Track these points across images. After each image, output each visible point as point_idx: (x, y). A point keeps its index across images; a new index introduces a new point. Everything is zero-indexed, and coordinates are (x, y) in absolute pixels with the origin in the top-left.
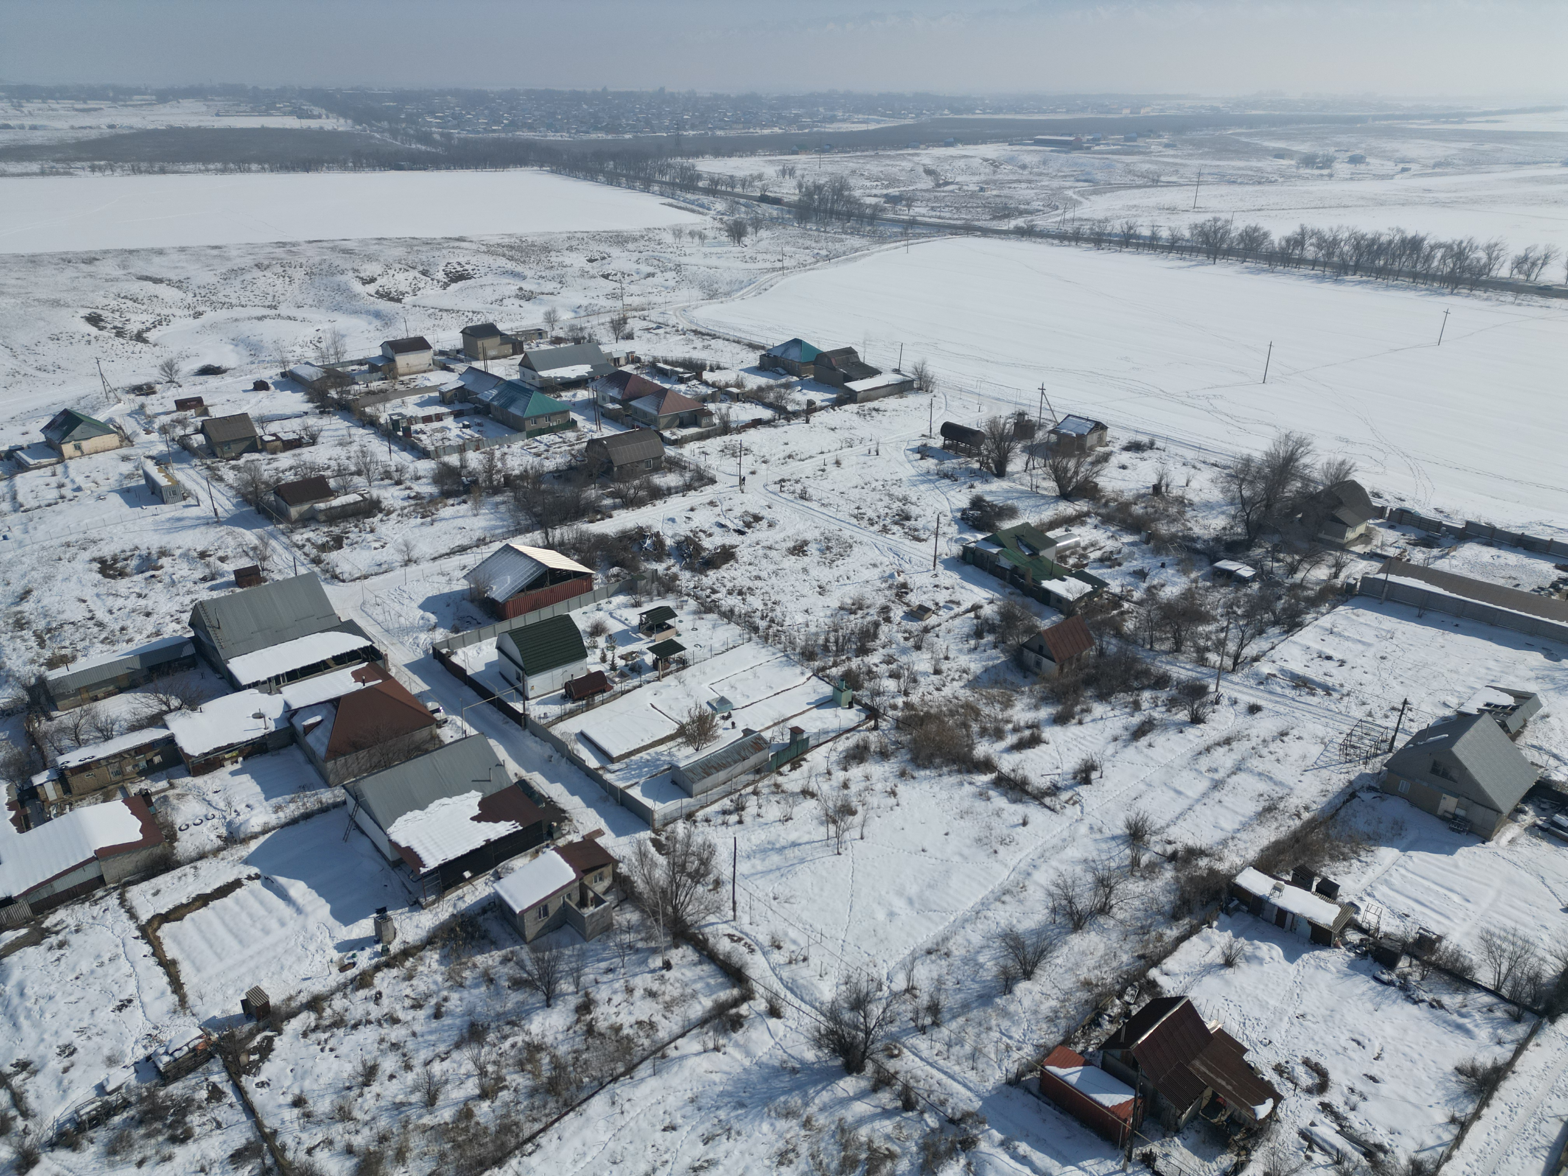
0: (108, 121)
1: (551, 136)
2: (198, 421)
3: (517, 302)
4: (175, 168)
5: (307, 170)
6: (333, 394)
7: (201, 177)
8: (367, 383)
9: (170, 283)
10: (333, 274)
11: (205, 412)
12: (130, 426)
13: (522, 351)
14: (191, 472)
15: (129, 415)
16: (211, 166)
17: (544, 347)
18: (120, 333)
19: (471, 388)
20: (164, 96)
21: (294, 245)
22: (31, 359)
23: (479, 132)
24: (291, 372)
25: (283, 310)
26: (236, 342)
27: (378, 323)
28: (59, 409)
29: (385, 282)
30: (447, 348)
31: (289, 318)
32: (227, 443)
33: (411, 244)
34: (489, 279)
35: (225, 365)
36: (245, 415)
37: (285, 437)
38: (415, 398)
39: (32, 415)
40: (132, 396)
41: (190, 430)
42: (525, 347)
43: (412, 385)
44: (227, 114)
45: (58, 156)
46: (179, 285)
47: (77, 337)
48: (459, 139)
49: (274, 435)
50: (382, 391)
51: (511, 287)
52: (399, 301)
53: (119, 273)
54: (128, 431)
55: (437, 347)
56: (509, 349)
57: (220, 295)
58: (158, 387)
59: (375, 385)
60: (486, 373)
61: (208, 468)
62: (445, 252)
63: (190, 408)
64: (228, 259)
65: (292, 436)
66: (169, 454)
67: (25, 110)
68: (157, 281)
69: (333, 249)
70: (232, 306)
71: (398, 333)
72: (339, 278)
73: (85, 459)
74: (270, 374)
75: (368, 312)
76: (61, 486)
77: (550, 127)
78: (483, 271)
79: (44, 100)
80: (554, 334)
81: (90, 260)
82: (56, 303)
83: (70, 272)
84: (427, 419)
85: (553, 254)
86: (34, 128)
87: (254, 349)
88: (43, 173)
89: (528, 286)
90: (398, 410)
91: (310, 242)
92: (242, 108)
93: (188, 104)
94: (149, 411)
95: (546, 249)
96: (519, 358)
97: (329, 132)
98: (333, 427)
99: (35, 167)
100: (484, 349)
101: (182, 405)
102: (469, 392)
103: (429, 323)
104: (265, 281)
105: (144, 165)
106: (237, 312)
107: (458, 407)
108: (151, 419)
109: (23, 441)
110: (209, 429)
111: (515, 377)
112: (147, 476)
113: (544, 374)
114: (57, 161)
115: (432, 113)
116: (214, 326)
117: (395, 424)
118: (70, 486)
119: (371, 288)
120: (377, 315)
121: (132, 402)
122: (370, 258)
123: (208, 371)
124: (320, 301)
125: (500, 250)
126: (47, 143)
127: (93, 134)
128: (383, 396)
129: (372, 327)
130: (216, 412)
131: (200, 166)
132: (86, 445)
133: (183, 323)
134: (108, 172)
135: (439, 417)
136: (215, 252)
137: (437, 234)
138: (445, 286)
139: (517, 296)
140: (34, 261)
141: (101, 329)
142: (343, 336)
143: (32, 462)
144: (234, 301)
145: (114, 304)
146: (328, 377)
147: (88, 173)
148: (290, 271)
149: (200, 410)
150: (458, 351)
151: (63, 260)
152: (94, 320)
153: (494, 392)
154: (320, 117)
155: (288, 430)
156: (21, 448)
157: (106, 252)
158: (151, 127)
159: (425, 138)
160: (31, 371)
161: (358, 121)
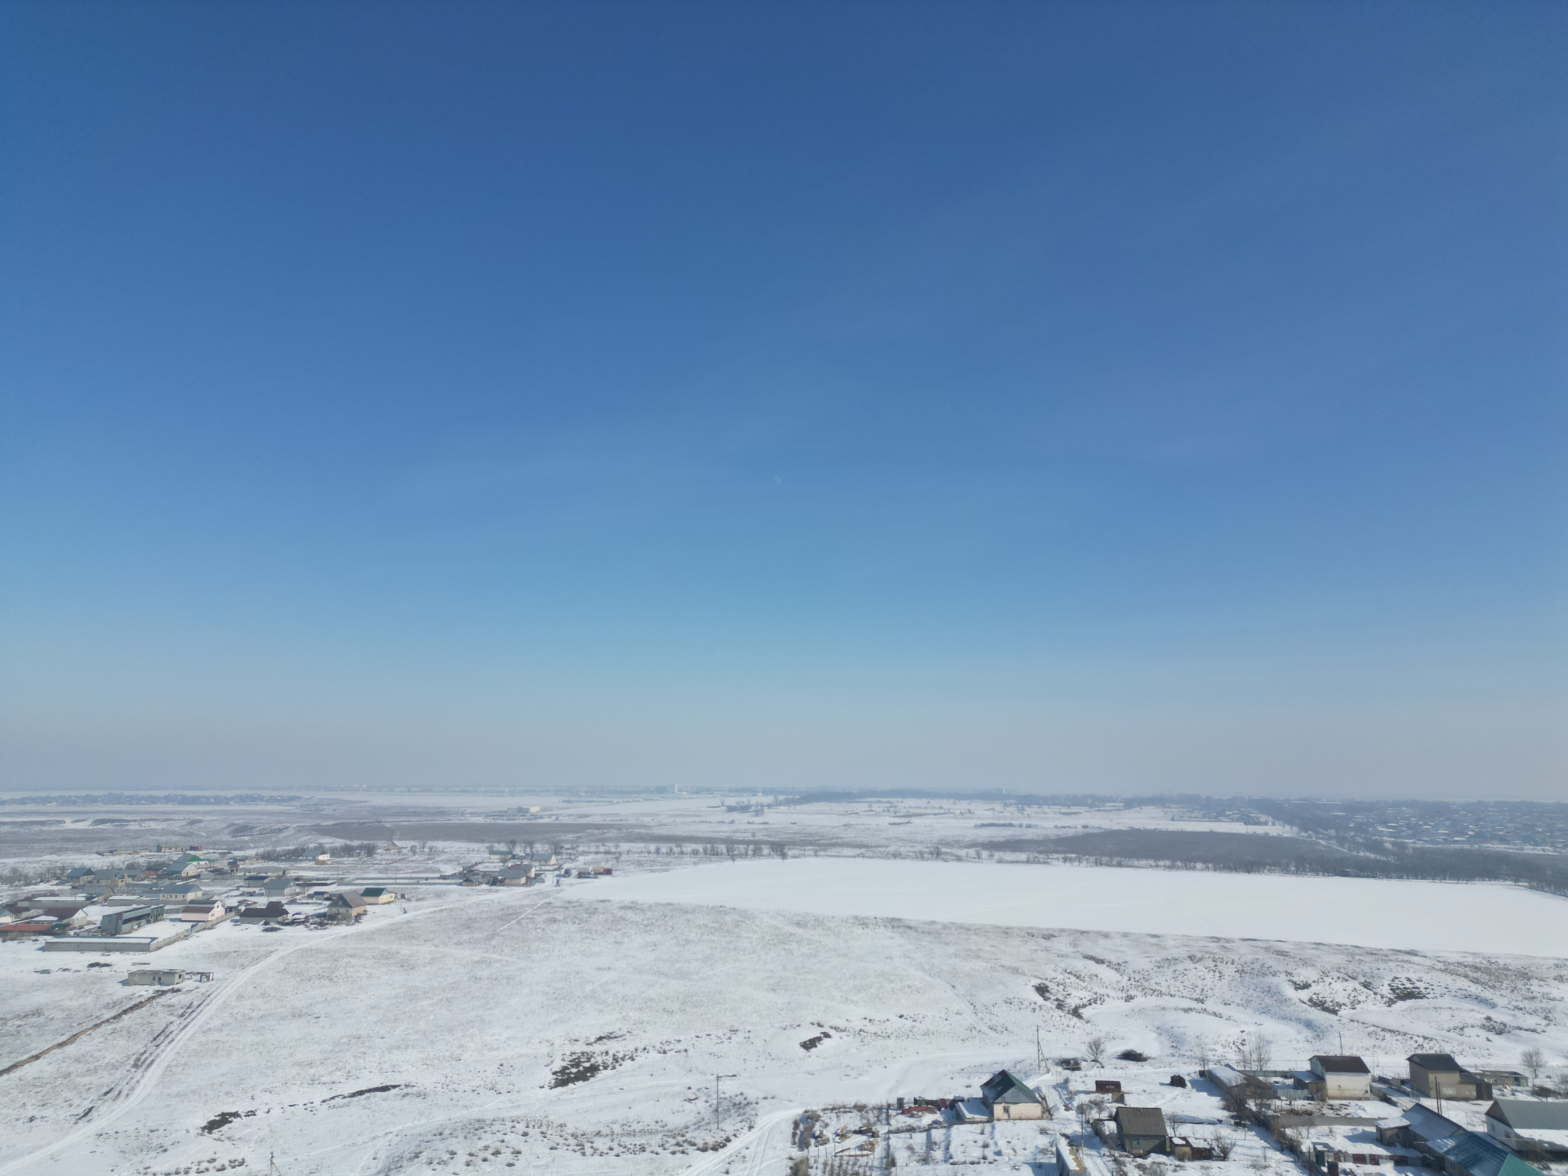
0: (1084, 822)
1: (1529, 850)
2: (1113, 1107)
3: (1484, 1034)
4: (1130, 863)
5: (1249, 871)
6: (1252, 1105)
7: (1151, 872)
8: (1291, 1099)
9: (1110, 964)
10: (1264, 975)
11: (1121, 1099)
12: (1054, 1099)
13: (1490, 1097)
14: (1099, 1161)
15: (1054, 1087)
16: (1161, 863)
17: (1523, 1097)
18: (1060, 1006)
19: (1418, 1131)
20: (1130, 804)
21: (1228, 941)
22: (987, 1018)
23: (1438, 843)
24: (1210, 1072)
25: (1210, 1005)
26: (1160, 1030)
27: (1308, 1033)
28: (998, 1069)
29: (1319, 990)
30: (1389, 1075)
31: (1215, 1014)
32: (1137, 1137)
33: (1353, 953)
34: (1447, 1001)
35: (1146, 1053)
36: (1157, 1111)
37: (1196, 1144)
38: (1346, 1129)
39: (977, 1069)
40: (1060, 1069)
41: (1104, 1115)
42: (1495, 1093)
43: (1343, 1112)
44: (1181, 819)
45: (1041, 848)
46: (1117, 967)
47: (1026, 1003)
48: (1414, 849)
49: (1184, 1139)
50: (1310, 1114)
51: (1479, 1014)
52: (1335, 1012)
53: (1069, 950)
54: (1051, 1104)
55: (1377, 1072)
56: (1471, 1090)
57: (1152, 982)
58: (1083, 1064)
59: (1300, 1104)
60: (1439, 1116)
61: (1116, 1160)
62: (1391, 964)
63: (1107, 1091)
64: (1165, 948)
65: (1202, 1145)
66: (1082, 1136)
67: (1026, 813)
68: (1100, 961)
69: (1267, 949)
70: (1161, 994)
71: (1331, 1048)
72: (1270, 979)
73: (1010, 1123)
74: (1190, 1070)
75: (1298, 1020)
76: (986, 1146)
77: (1526, 840)
78: (1438, 991)
79: (1040, 805)
80: (1538, 1082)
81: (1049, 937)
82: (1016, 971)
83: (1032, 945)
84: (1359, 1159)
85: (1532, 981)
86: (1029, 826)
87: (1176, 1041)
88: (1028, 862)
89: (1499, 1016)
90: (1324, 1140)
91: (1244, 940)
92: (1194, 815)
93: (1149, 810)
94: (1073, 1087)
95: (1525, 975)
96: (1486, 1105)
97: (1274, 838)
98: (1246, 1143)
99: (1023, 856)
100: (1437, 1086)
101: (1102, 1087)
102: (1416, 1136)
103: (1369, 1042)
104: (1197, 973)
105: (1105, 859)
106: (1166, 1001)
107: (1400, 1152)
108: (1072, 1095)
109: (965, 1094)
110: (1122, 1117)
111: (1480, 1128)
112: (1059, 1155)
113: (1525, 1133)
114: (1039, 852)
115: (1385, 823)
116: (1142, 1011)
117: (1320, 1155)
118: (992, 1148)
119: (1305, 995)
120: (1309, 1024)
121: (1059, 1074)
122: (1305, 962)
123: (1131, 1056)
124: (1249, 1002)
125: (1461, 970)
126: (1035, 838)
127: (1070, 833)
128: (1308, 1119)
129: (1301, 1037)
130: (1132, 1102)
131: (1152, 862)
132: (1014, 1109)
133: (1115, 1004)
134: (1077, 863)
135: (1375, 1160)
136: (1153, 940)
137: (1384, 945)
138: (1390, 1003)
139: (1483, 1027)
140: (1007, 932)
141: (1046, 999)
142: (1269, 1042)
143: (968, 1115)
144: (1164, 990)
145: (1060, 977)
146: (1248, 1085)
147: (1061, 863)
148: (1221, 967)
149: (1117, 1095)
150: (1403, 1082)
151: (1029, 934)
152: (1042, 990)
153: (1451, 1143)
154: (1266, 823)
155: (1200, 1136)
156: (962, 1101)
157: (1062, 930)
158: (1116, 828)
159: (1376, 847)
160: (985, 1029)
161: (1304, 828)
